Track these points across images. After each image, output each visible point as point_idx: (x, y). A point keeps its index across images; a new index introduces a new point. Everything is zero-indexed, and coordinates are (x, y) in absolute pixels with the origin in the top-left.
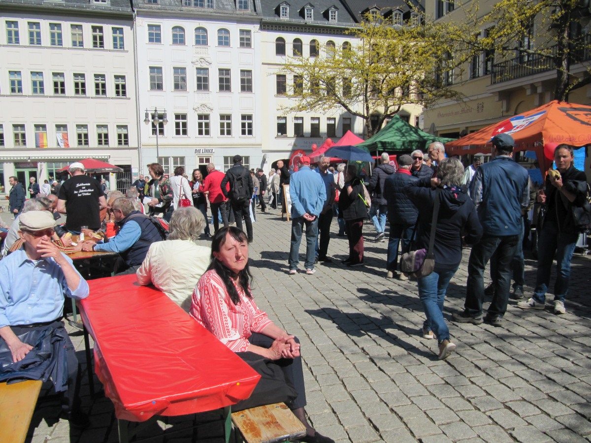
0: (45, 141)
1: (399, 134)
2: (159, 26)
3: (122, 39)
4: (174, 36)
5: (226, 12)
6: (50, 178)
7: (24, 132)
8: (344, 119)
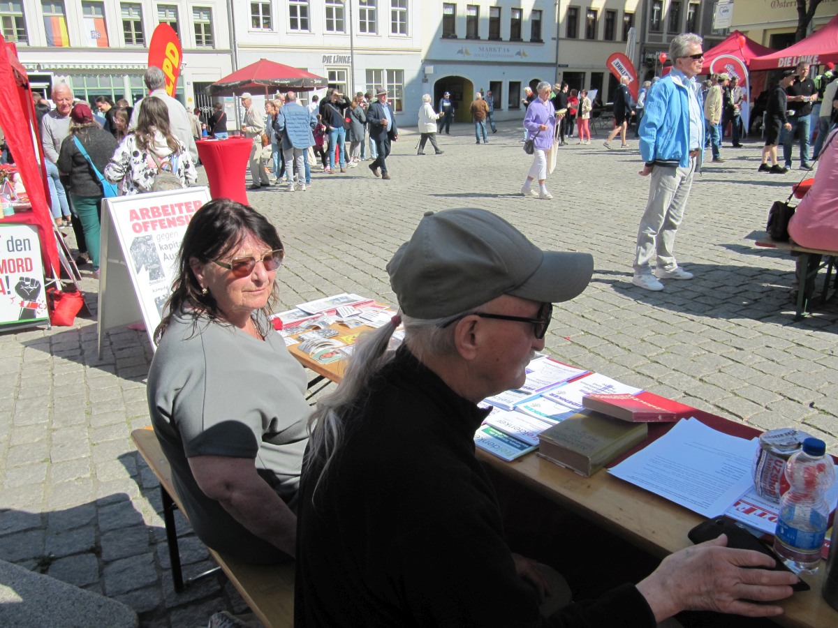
0: (64, 34)
7: (19, 13)
8: (534, 11)
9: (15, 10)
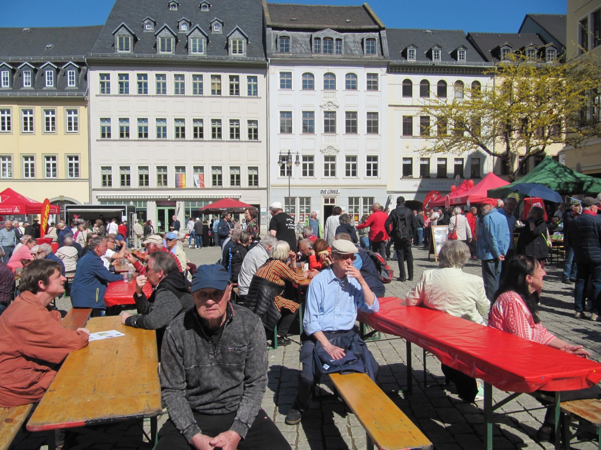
0: (184, 182)
1: (553, 175)
2: (290, 73)
3: (256, 86)
4: (304, 81)
5: (354, 57)
6: (187, 216)
7: (165, 173)
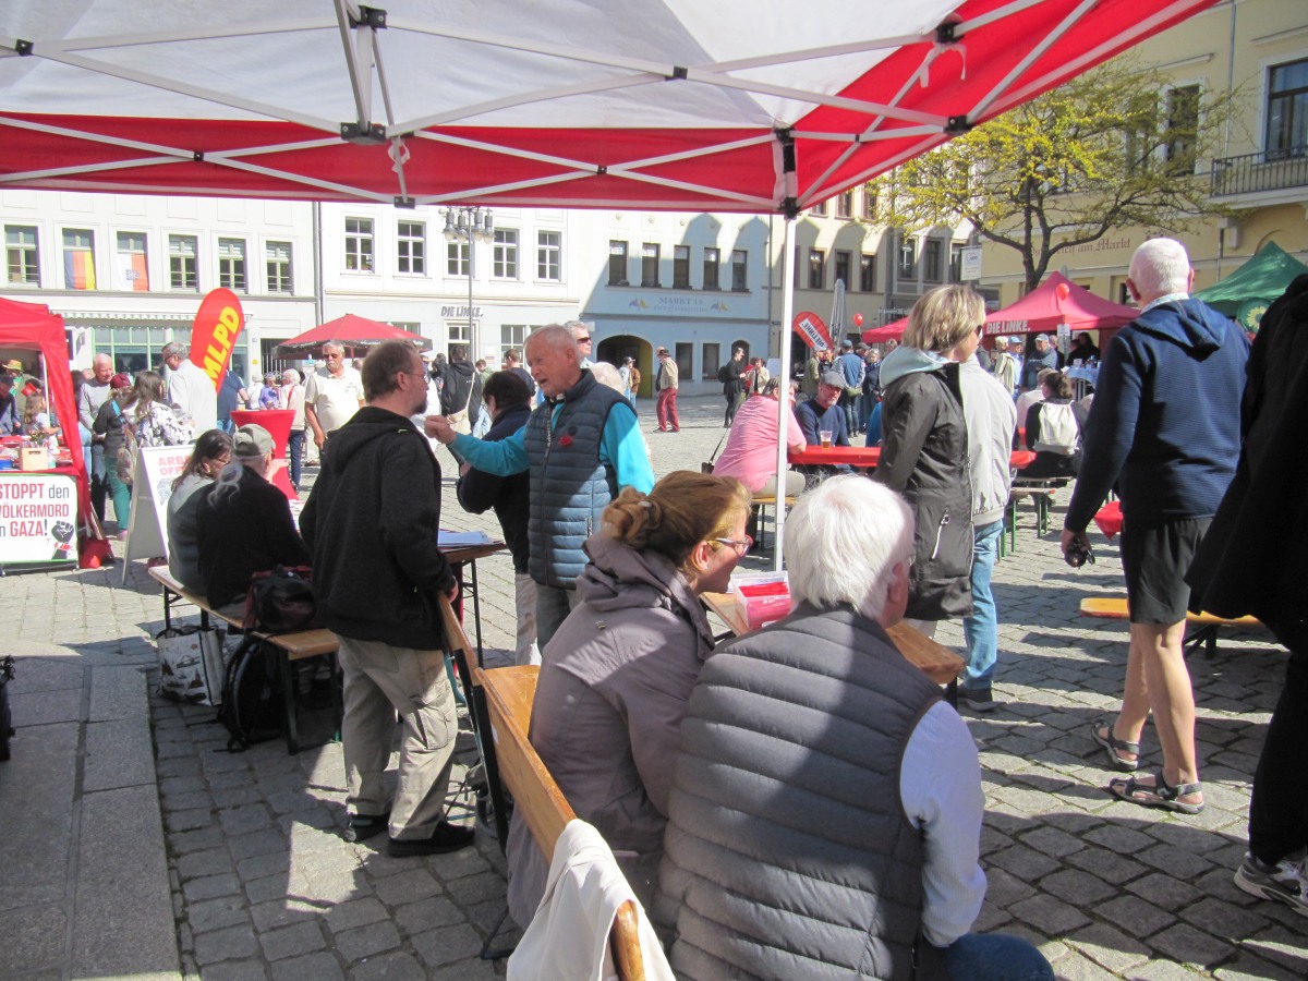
0: (89, 274)
7: (32, 246)
8: (735, 251)
9: (26, 241)
